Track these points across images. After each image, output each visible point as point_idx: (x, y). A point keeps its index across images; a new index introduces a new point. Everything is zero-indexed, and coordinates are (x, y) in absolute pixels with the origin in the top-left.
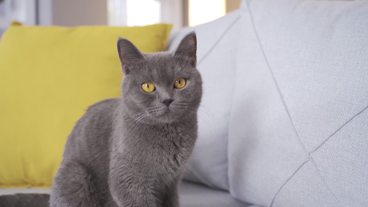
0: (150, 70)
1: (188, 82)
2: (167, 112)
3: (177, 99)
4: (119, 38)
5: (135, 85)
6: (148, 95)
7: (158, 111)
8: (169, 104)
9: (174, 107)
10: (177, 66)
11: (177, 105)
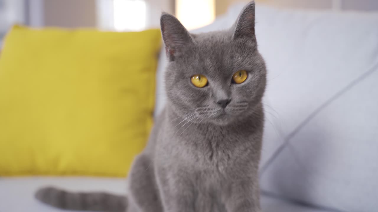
0: (202, 60)
1: (250, 76)
2: (222, 115)
3: (236, 98)
4: (163, 13)
5: (182, 77)
6: (199, 91)
7: (210, 113)
8: (226, 106)
9: (231, 109)
10: (237, 55)
11: (235, 106)
